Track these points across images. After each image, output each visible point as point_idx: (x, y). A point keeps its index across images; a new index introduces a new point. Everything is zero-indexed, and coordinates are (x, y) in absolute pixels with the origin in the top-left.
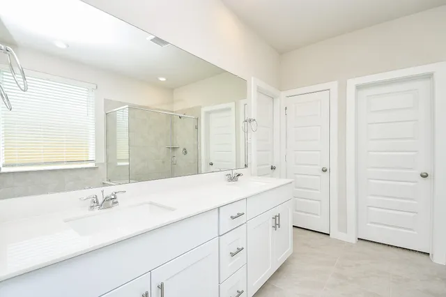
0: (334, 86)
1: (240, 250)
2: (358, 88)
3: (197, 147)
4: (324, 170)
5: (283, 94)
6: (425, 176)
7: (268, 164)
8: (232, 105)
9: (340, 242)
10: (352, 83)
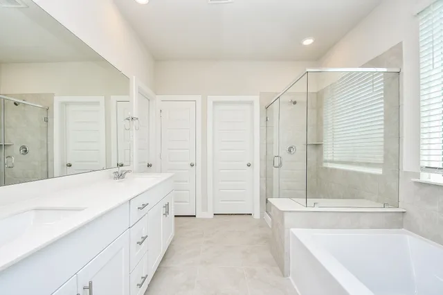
0: (198, 98)
1: (144, 238)
2: (214, 103)
3: (46, 145)
4: (192, 165)
5: (159, 98)
6: (249, 165)
7: (144, 162)
8: (101, 99)
9: (203, 219)
10: (211, 99)
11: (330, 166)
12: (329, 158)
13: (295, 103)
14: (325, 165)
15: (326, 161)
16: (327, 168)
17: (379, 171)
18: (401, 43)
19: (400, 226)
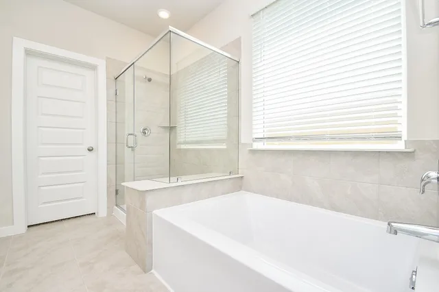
11: (183, 147)
12: (182, 140)
13: (150, 80)
14: (178, 147)
15: (180, 143)
16: (180, 149)
17: (224, 146)
18: (240, 37)
19: (240, 188)
